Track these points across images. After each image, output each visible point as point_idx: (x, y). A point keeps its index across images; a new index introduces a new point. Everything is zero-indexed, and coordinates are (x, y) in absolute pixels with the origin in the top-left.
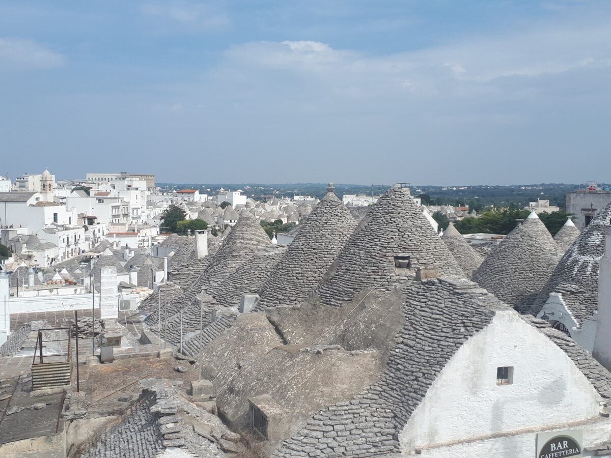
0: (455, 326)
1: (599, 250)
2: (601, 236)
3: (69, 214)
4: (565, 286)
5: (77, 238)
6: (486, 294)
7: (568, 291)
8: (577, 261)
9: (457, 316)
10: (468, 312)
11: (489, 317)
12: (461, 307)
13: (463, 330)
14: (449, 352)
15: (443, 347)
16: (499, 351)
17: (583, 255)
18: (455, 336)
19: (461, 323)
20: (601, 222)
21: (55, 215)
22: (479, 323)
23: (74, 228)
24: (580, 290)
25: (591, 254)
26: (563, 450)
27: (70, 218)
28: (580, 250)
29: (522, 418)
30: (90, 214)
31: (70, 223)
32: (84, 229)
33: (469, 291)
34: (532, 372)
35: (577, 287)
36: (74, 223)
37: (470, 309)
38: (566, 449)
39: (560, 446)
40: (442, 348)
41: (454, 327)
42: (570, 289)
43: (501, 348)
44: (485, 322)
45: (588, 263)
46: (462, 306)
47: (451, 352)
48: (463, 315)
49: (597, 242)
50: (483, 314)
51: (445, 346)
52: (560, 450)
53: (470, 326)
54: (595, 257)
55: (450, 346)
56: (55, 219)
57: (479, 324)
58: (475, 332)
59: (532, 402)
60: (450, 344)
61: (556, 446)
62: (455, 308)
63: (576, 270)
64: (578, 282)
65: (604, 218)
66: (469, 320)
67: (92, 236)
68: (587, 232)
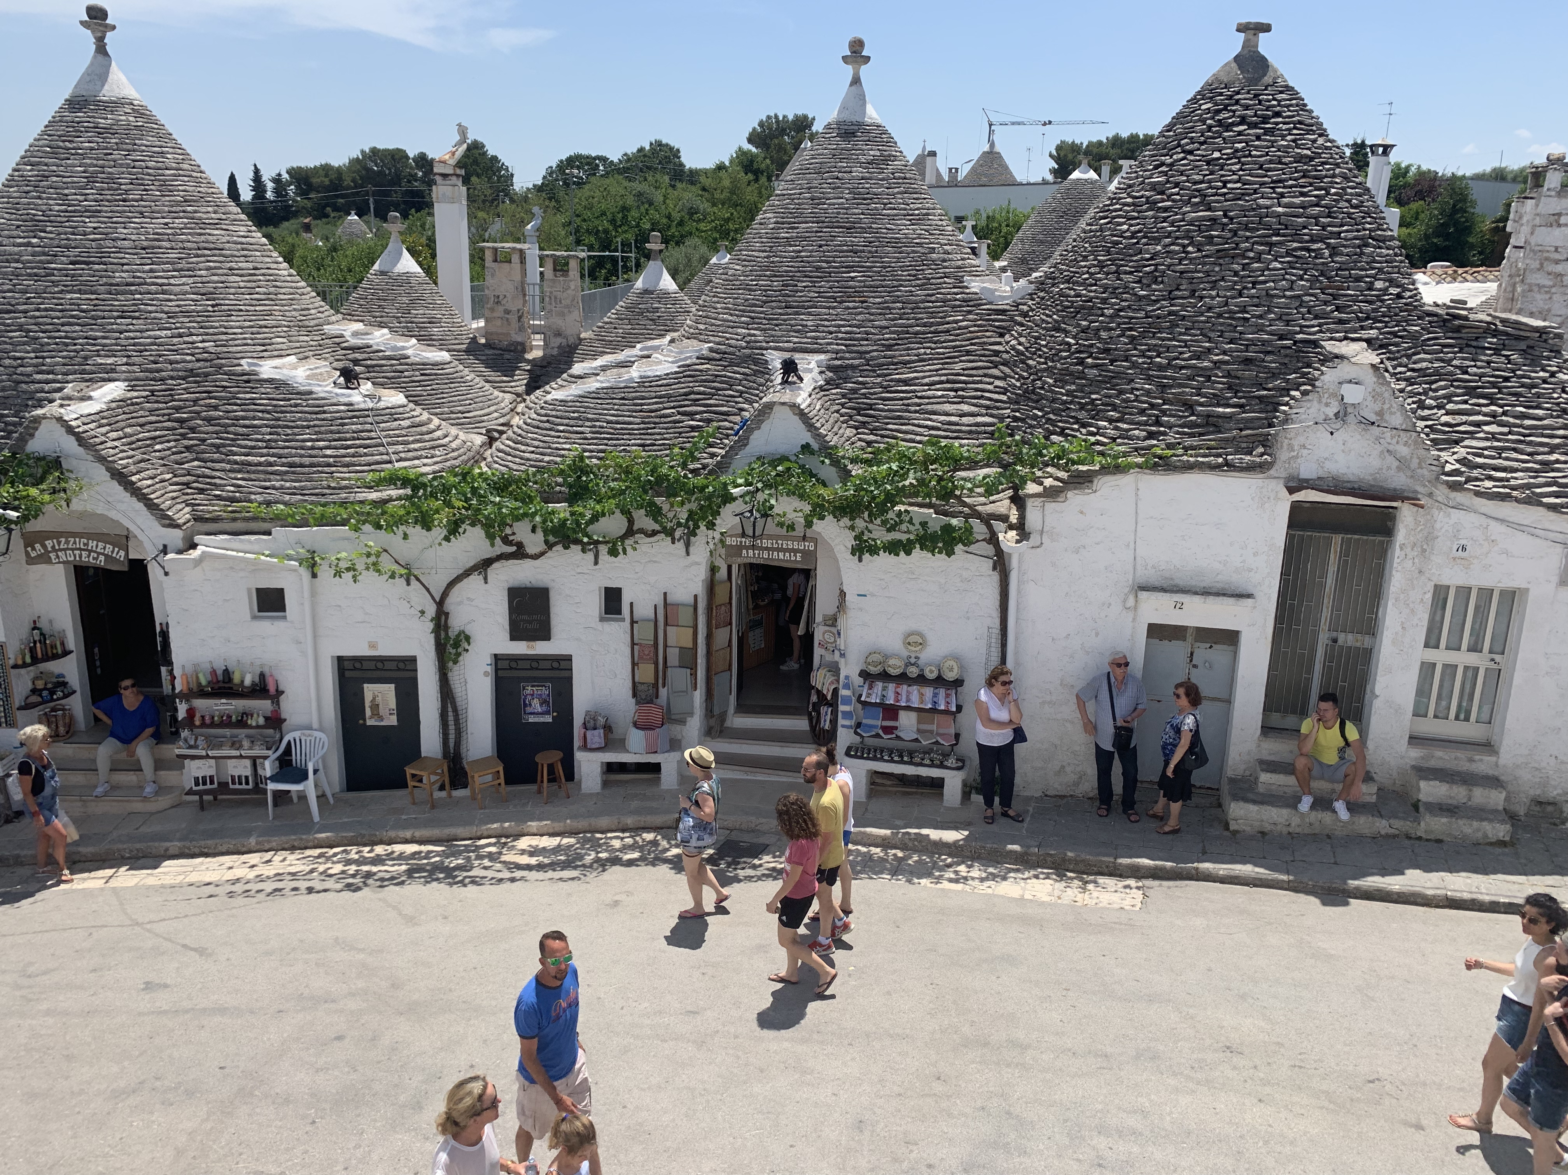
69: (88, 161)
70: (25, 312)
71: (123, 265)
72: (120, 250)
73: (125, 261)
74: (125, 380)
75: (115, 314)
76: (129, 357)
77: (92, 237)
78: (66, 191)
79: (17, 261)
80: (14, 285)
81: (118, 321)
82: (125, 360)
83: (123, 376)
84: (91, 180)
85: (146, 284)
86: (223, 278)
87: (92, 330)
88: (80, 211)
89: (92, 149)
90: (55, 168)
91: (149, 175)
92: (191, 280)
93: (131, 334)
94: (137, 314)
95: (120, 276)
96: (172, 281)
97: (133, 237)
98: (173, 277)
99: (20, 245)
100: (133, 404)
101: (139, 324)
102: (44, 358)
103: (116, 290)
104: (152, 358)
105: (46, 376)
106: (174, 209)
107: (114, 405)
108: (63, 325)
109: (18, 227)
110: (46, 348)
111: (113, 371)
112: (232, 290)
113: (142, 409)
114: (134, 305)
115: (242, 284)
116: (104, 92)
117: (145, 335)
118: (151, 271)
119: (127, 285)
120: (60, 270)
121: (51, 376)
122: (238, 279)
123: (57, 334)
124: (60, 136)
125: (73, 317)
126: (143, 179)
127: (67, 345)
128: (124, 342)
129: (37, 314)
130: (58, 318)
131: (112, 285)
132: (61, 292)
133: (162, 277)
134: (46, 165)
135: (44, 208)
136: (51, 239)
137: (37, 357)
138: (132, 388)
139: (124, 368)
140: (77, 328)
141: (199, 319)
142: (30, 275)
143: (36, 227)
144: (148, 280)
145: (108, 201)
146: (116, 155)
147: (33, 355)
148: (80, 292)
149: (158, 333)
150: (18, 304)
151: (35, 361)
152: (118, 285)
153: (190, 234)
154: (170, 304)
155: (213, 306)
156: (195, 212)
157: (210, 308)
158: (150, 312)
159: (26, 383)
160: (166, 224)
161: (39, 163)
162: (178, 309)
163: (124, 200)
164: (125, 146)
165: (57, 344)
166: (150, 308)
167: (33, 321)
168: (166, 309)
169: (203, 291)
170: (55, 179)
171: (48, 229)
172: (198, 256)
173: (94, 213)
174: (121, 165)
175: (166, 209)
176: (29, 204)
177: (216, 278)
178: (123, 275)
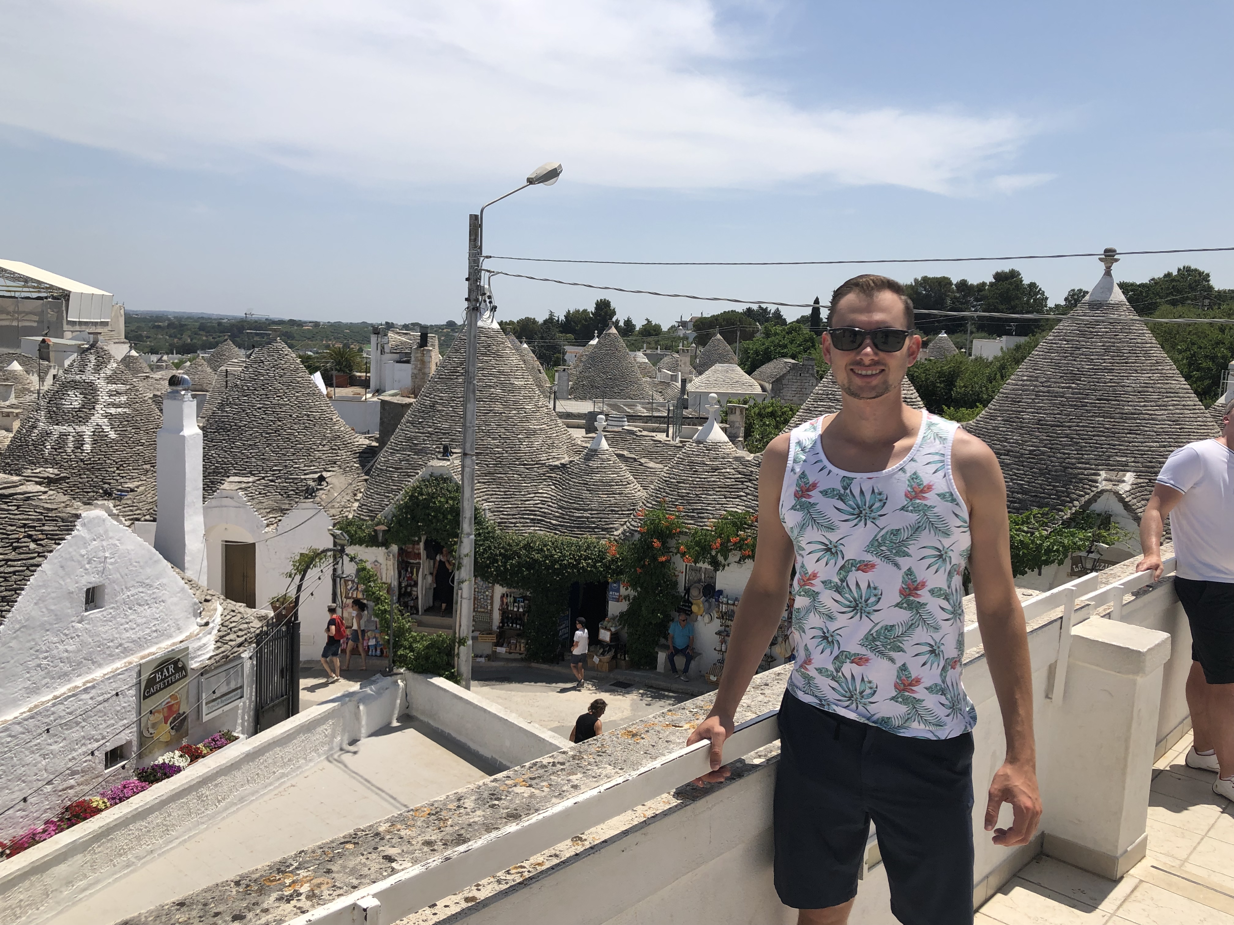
0: (18, 542)
1: (81, 417)
2: (82, 396)
4: (37, 471)
6: (45, 493)
7: (44, 478)
8: (49, 434)
9: (14, 528)
10: (31, 520)
11: (71, 522)
12: (16, 514)
13: (32, 546)
14: (20, 581)
15: (7, 575)
16: (87, 566)
17: (57, 424)
18: (22, 556)
19: (24, 537)
20: (78, 377)
22: (58, 532)
24: (62, 475)
25: (69, 422)
26: (169, 677)
28: (51, 418)
29: (117, 651)
33: (18, 490)
34: (126, 588)
35: (56, 471)
37: (34, 515)
38: (173, 674)
39: (167, 673)
40: (5, 578)
41: (14, 544)
42: (46, 475)
43: (88, 563)
44: (67, 530)
45: (66, 436)
46: (16, 512)
47: (23, 579)
48: (25, 526)
49: (76, 405)
50: (60, 520)
51: (10, 573)
52: (166, 678)
53: (44, 539)
54: (76, 427)
55: (18, 571)
57: (57, 535)
58: (54, 546)
59: (127, 626)
60: (17, 569)
61: (162, 675)
62: (5, 518)
63: (49, 447)
64: (55, 463)
65: (80, 371)
66: (38, 531)
68: (57, 392)
69: (1106, 340)
70: (1069, 427)
71: (1129, 402)
72: (1127, 393)
73: (1129, 399)
74: (1134, 472)
75: (1126, 431)
76: (1135, 457)
77: (1109, 384)
78: (1092, 357)
79: (1062, 397)
80: (1061, 411)
81: (1128, 435)
82: (1133, 459)
83: (1133, 469)
84: (1107, 350)
85: (1142, 414)
86: (1182, 411)
87: (1112, 440)
88: (1101, 369)
89: (1107, 332)
90: (1084, 343)
91: (1138, 347)
92: (1166, 412)
93: (1136, 444)
94: (1139, 432)
95: (1127, 409)
96: (1156, 412)
97: (1133, 385)
98: (1157, 410)
99: (1063, 388)
100: (1142, 487)
101: (1140, 438)
102: (1082, 454)
103: (1125, 417)
104: (1149, 459)
105: (1084, 466)
106: (1153, 368)
107: (1134, 486)
108: (1094, 436)
109: (1061, 377)
110: (1084, 449)
111: (1127, 465)
112: (1187, 419)
113: (1146, 490)
114: (1137, 426)
115: (1192, 415)
116: (1111, 298)
117: (1144, 445)
118: (1145, 406)
119: (1132, 414)
120: (1091, 403)
121: (1088, 466)
122: (1189, 412)
123: (1091, 441)
124: (1086, 324)
125: (1101, 431)
126: (1135, 350)
127: (1097, 448)
128: (1132, 449)
129: (1078, 428)
130: (1091, 432)
131: (1122, 414)
132: (1092, 416)
133: (1151, 410)
134: (1077, 341)
135: (1079, 366)
136: (1085, 385)
137: (1078, 454)
138: (1138, 477)
139: (1133, 464)
140: (1103, 438)
141: (1174, 437)
142: (1071, 405)
143: (1074, 377)
144: (1144, 412)
145: (1117, 363)
146: (1121, 336)
147: (1076, 452)
148: (1103, 417)
149: (1151, 444)
150: (1064, 422)
151: (1077, 456)
152: (1126, 414)
153: (1162, 383)
154: (1157, 426)
155: (1180, 429)
156: (1163, 369)
157: (1178, 430)
158: (1146, 431)
159: (1071, 468)
160: (1150, 377)
161: (1072, 340)
162: (1162, 430)
163: (1126, 363)
164: (1126, 331)
165: (1091, 447)
166: (1146, 429)
167: (1075, 432)
168: (1155, 429)
169: (1173, 419)
170: (1085, 350)
171: (1082, 379)
172: (1167, 397)
173: (1111, 371)
174: (1124, 342)
175: (1149, 368)
176: (1068, 364)
177: (1178, 411)
178: (1130, 408)
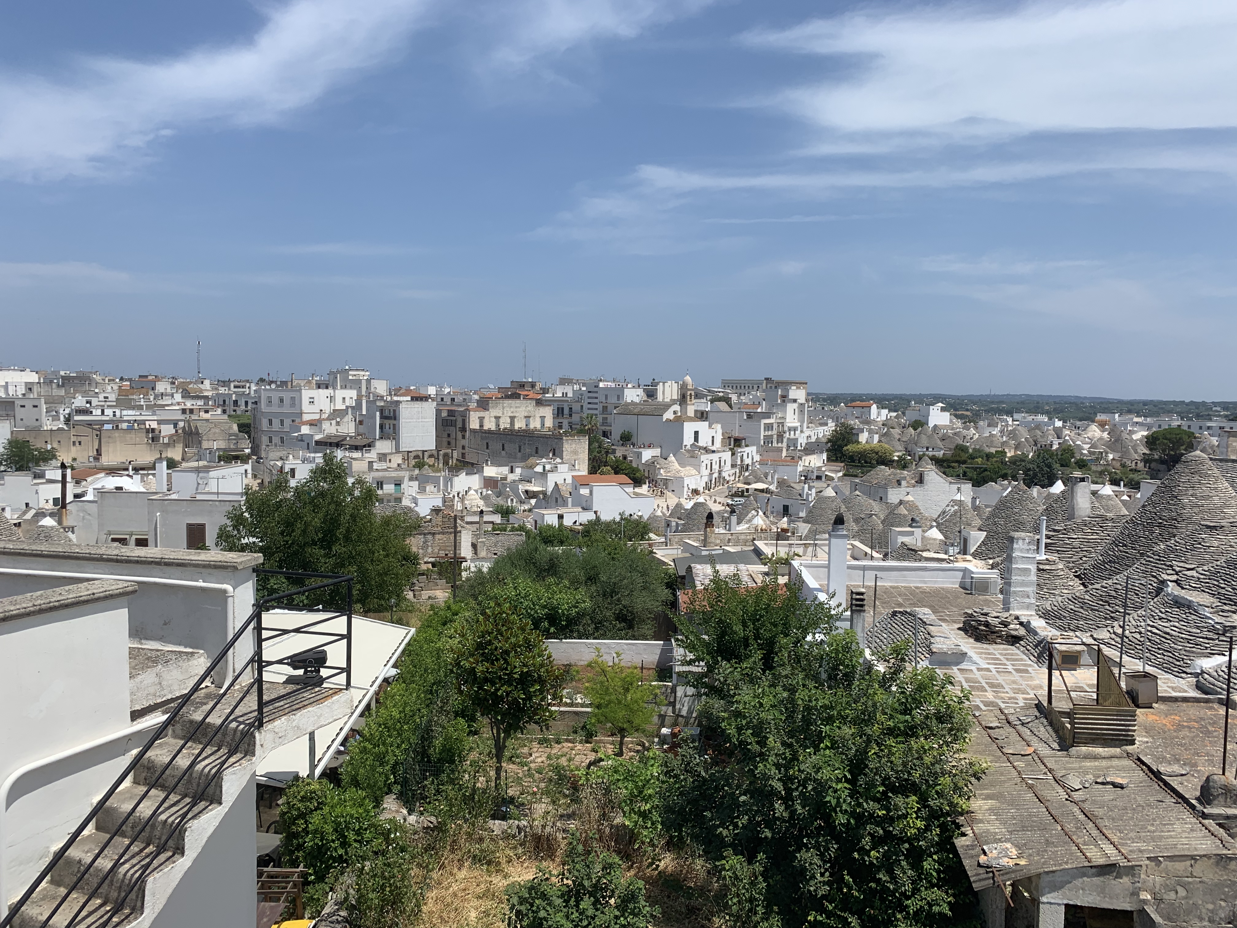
3: (712, 433)
5: (722, 464)
21: (696, 433)
23: (718, 452)
27: (713, 437)
30: (737, 434)
31: (713, 444)
32: (730, 453)
36: (718, 445)
56: (696, 439)
67: (739, 463)
